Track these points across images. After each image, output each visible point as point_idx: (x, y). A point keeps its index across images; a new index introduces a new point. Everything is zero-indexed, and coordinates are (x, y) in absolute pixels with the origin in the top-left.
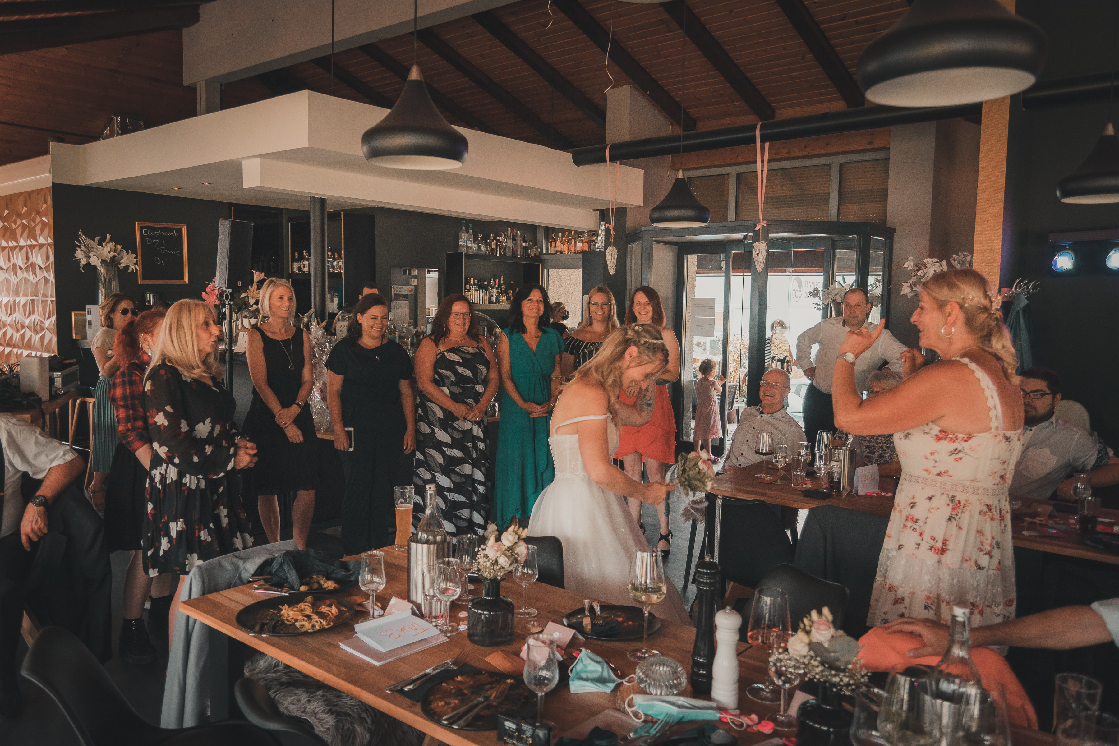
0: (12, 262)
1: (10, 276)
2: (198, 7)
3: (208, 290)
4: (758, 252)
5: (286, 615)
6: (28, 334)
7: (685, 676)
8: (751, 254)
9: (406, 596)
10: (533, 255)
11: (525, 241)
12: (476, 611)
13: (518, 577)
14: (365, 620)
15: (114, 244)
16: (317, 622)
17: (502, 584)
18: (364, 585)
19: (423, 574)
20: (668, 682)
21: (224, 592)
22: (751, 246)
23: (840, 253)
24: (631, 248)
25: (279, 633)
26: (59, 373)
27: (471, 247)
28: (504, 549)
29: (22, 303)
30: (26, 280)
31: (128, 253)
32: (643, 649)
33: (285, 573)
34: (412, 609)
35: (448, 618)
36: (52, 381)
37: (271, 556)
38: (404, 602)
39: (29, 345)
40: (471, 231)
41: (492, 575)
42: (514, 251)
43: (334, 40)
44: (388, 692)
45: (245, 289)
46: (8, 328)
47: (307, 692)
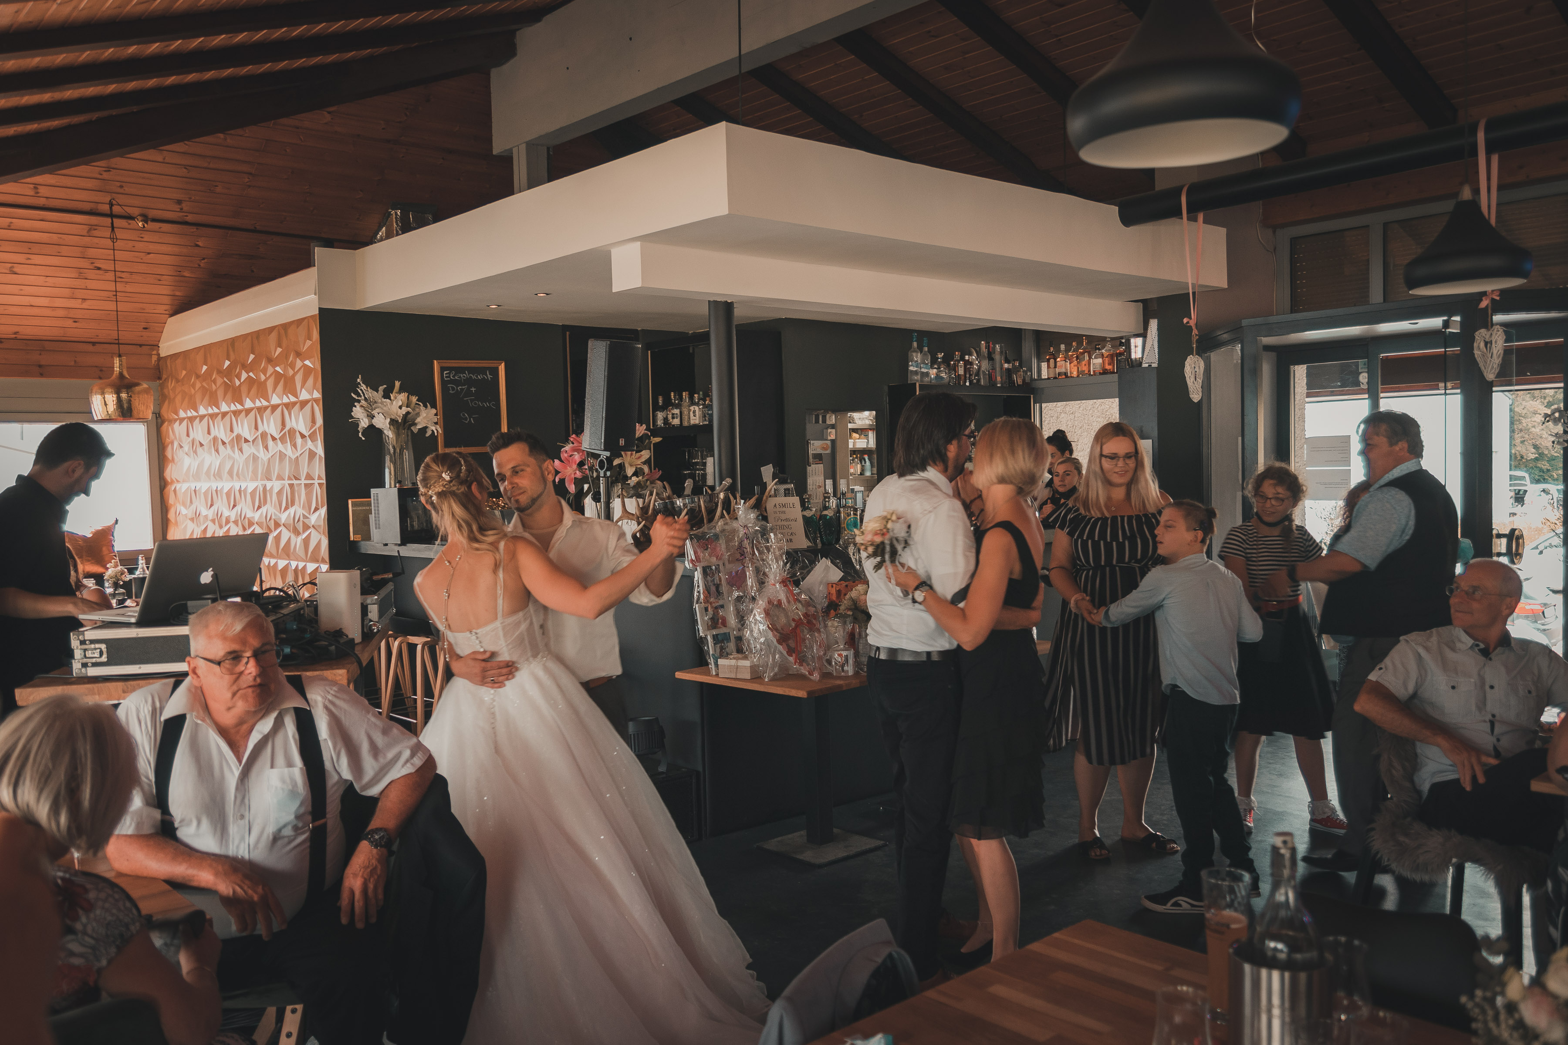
0: (261, 430)
1: (258, 451)
2: (513, 33)
6: (286, 535)
10: (1020, 382)
11: (1007, 361)
15: (406, 394)
26: (373, 597)
27: (927, 374)
29: (276, 490)
30: (282, 456)
31: (426, 406)
39: (290, 552)
40: (926, 349)
42: (991, 377)
43: (743, 53)
46: (256, 526)
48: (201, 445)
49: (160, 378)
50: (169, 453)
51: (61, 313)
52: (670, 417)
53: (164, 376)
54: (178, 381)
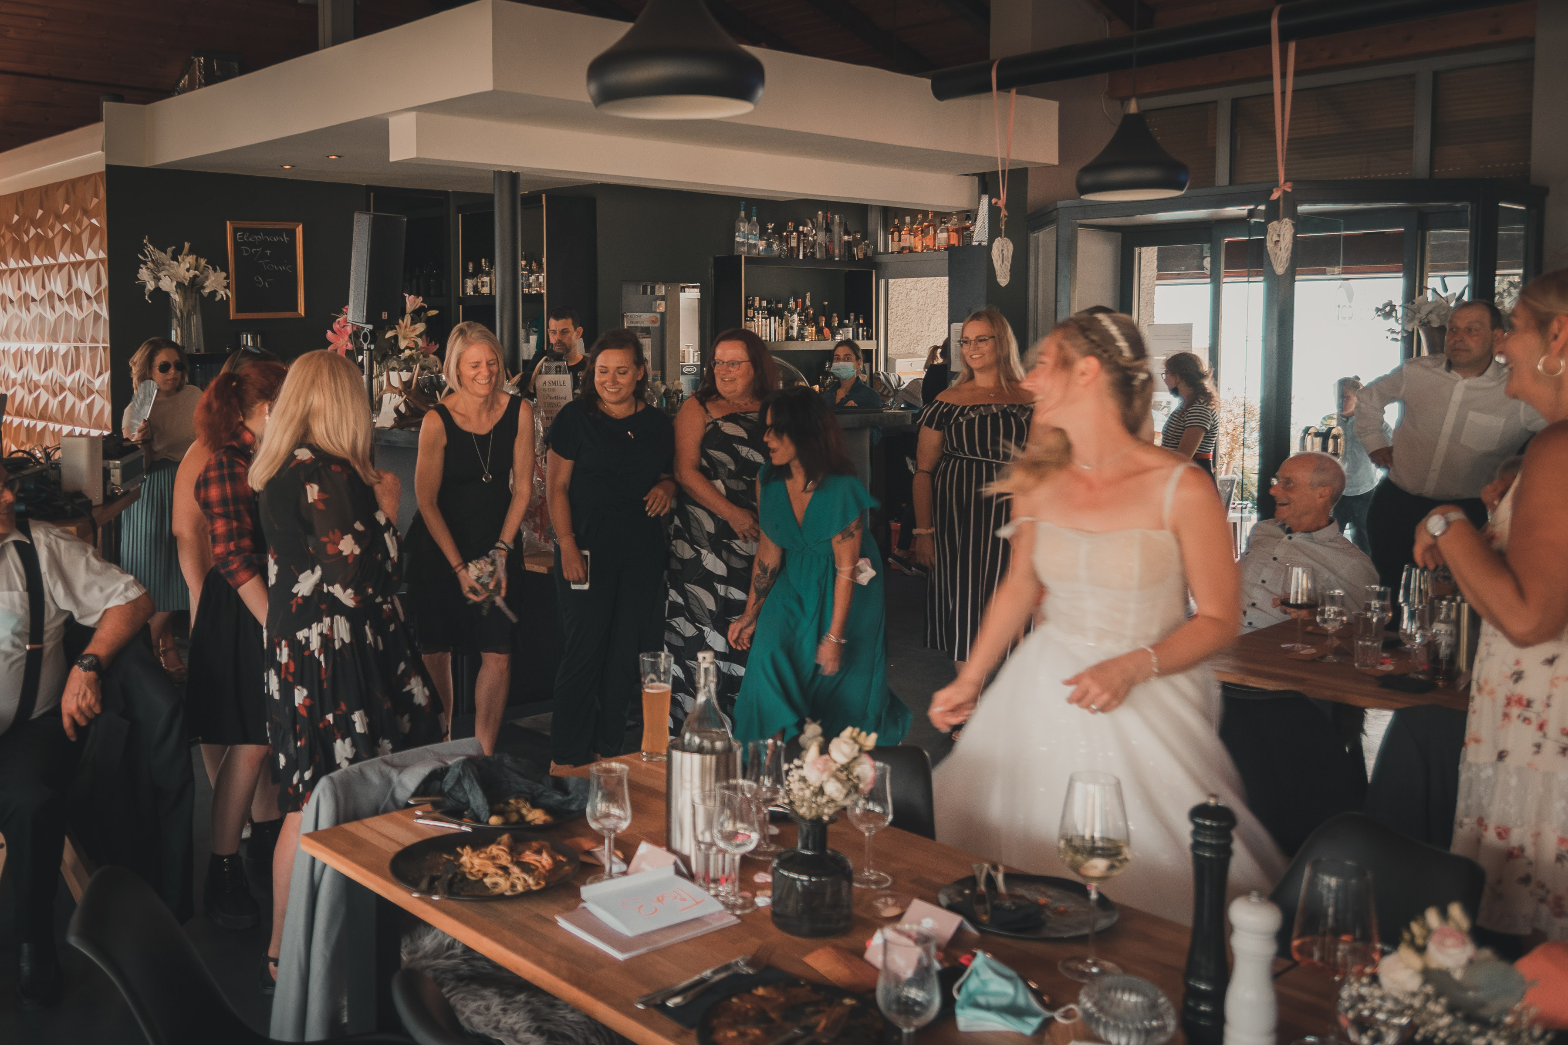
0: (48, 288)
1: (45, 311)
3: (336, 326)
4: (1275, 238)
5: (469, 865)
6: (71, 399)
7: (1172, 1011)
8: (1262, 242)
9: (664, 840)
10: (861, 256)
11: (847, 233)
12: (786, 873)
13: (856, 816)
14: (598, 879)
15: (195, 257)
16: (518, 878)
17: (831, 827)
18: (596, 820)
19: (693, 806)
20: (1142, 1023)
21: (372, 822)
22: (1262, 229)
23: (1435, 236)
24: (1037, 238)
25: (458, 894)
26: (118, 462)
27: (755, 246)
28: (834, 769)
29: (62, 352)
30: (68, 317)
31: (215, 270)
32: (1087, 958)
33: (465, 793)
34: (675, 864)
35: (737, 884)
36: (107, 474)
37: (441, 764)
38: (662, 852)
39: (70, 418)
40: (754, 219)
41: (814, 813)
42: (828, 250)
44: (640, 1007)
45: (392, 323)
46: (41, 390)
47: (501, 995)
52: (480, 284)
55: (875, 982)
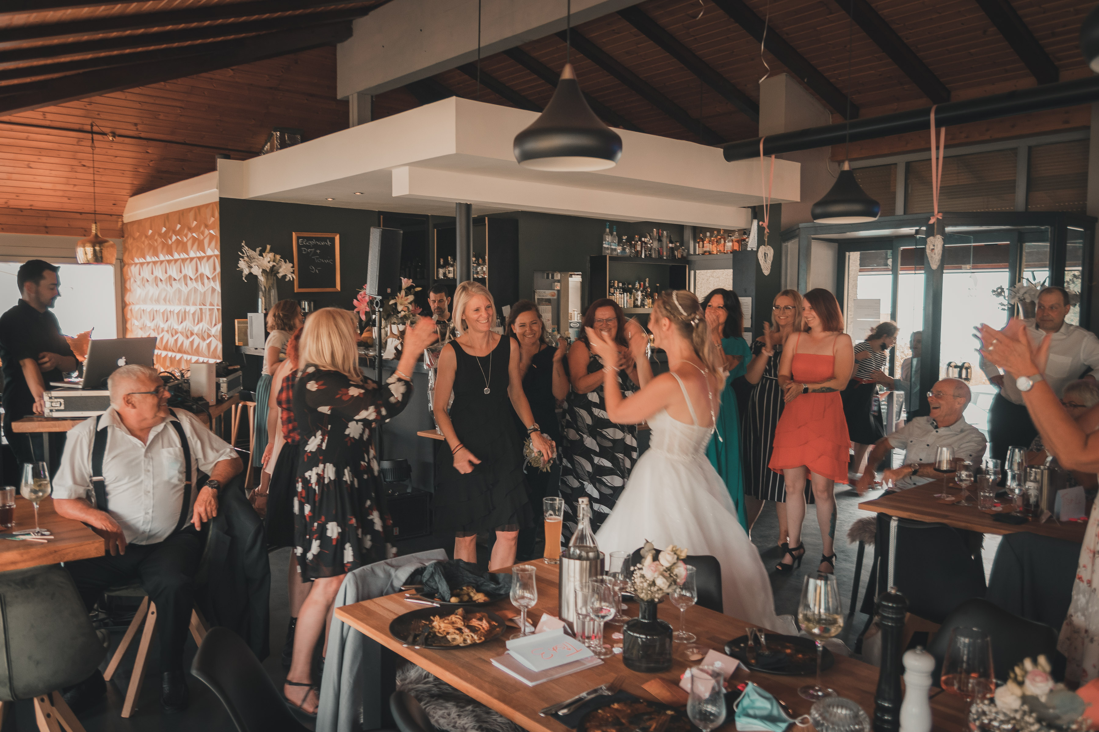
0: (184, 273)
1: (182, 286)
2: (351, 22)
3: (359, 297)
4: (932, 247)
5: (438, 627)
6: (197, 340)
7: (867, 719)
8: (924, 250)
9: (557, 612)
10: (680, 256)
11: (671, 242)
12: (632, 634)
13: (675, 599)
14: (516, 637)
15: (273, 254)
16: (468, 636)
17: (659, 606)
18: (516, 600)
19: (575, 592)
20: (849, 726)
21: (378, 600)
22: (924, 241)
23: (1029, 247)
24: (787, 246)
25: (431, 645)
26: (225, 379)
27: (615, 250)
28: (662, 570)
29: (192, 312)
30: (196, 290)
31: (285, 262)
32: (816, 686)
33: (436, 583)
34: (564, 627)
35: (602, 640)
36: (218, 386)
37: (422, 565)
38: (556, 620)
39: (197, 352)
40: (615, 233)
41: (649, 597)
42: (660, 253)
43: (481, 46)
44: (542, 715)
45: (393, 296)
46: (179, 335)
47: (457, 706)
48: (148, 281)
49: (123, 237)
50: (128, 286)
51: (60, 193)
52: (447, 272)
53: (126, 236)
54: (134, 239)
55: (686, 700)
